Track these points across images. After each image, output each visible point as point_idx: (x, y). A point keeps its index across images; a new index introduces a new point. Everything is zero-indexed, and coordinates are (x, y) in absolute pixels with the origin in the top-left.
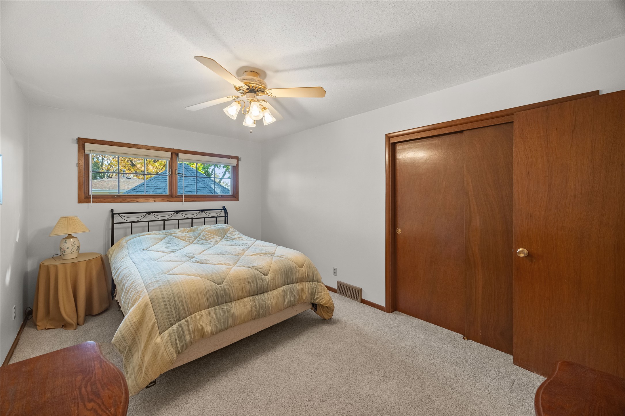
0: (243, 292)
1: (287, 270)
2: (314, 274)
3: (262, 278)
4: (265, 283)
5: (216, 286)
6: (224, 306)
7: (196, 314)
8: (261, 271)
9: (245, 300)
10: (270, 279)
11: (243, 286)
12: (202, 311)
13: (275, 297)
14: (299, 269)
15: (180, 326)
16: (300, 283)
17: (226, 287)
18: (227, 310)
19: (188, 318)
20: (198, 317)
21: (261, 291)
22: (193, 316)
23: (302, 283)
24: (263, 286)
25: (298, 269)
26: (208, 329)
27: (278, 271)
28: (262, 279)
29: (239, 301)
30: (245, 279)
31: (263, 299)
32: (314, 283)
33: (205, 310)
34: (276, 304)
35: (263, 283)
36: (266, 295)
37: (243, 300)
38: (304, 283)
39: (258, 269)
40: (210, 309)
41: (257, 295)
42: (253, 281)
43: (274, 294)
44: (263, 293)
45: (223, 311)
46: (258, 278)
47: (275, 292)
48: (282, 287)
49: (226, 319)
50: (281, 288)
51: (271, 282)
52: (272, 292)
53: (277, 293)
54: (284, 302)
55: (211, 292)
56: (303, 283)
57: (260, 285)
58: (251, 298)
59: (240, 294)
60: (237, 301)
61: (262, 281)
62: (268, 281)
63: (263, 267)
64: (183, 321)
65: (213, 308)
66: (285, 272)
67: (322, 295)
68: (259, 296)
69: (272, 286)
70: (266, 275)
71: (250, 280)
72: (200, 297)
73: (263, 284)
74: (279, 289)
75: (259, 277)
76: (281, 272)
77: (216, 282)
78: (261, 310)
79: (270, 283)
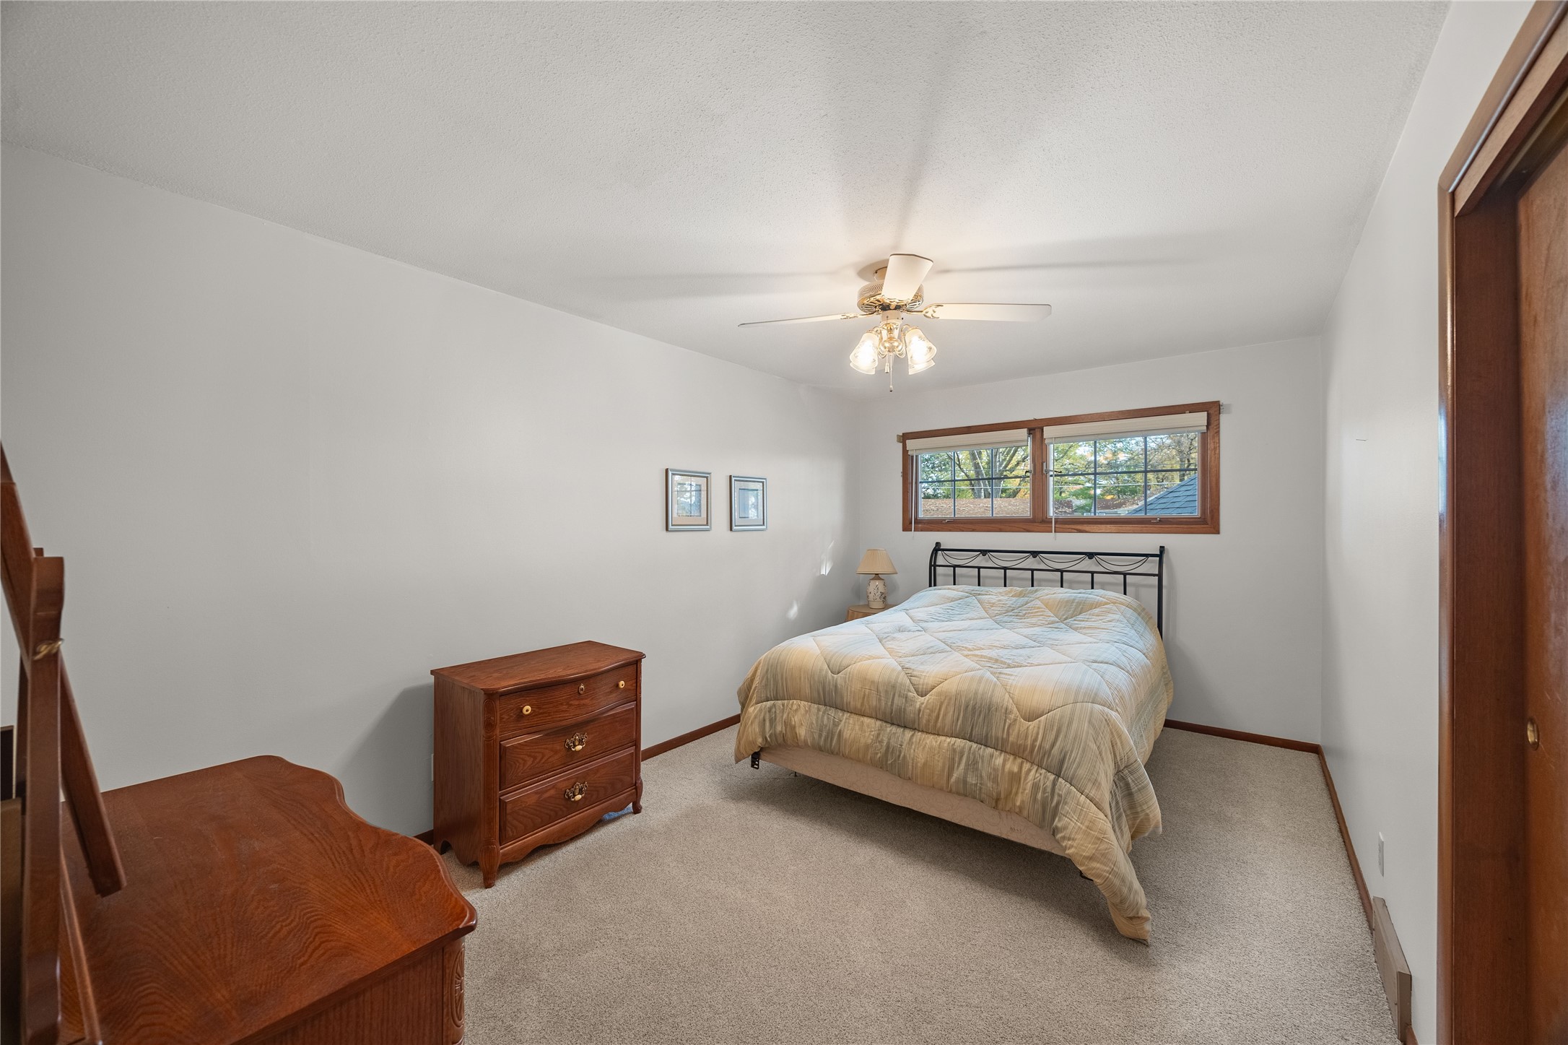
0: (862, 704)
1: (978, 705)
2: (1064, 757)
3: (907, 695)
4: (909, 709)
5: (827, 672)
6: (832, 712)
7: (795, 701)
8: (913, 682)
9: (867, 720)
10: (923, 706)
11: (867, 693)
12: (802, 702)
13: (926, 749)
14: (1015, 720)
15: (774, 705)
16: (1012, 757)
17: (839, 682)
18: (834, 721)
19: (786, 701)
20: (795, 707)
21: (898, 719)
22: (791, 701)
23: (1019, 760)
24: (904, 712)
25: (1012, 716)
26: (802, 732)
27: (950, 699)
28: (906, 698)
29: (856, 717)
30: (873, 682)
31: (898, 738)
32: (1060, 780)
33: (806, 703)
34: (925, 764)
35: (905, 706)
36: (908, 734)
37: (862, 719)
38: (1026, 766)
39: (910, 676)
40: (813, 705)
41: (893, 724)
42: (887, 692)
43: (926, 743)
44: (905, 727)
45: (828, 718)
46: (900, 692)
47: (931, 740)
48: (954, 739)
49: (830, 734)
50: (948, 740)
51: (925, 714)
52: (924, 735)
53: (934, 743)
54: (950, 776)
55: (816, 679)
56: (1022, 763)
57: (898, 706)
58: (879, 723)
59: (859, 705)
60: (853, 715)
61: (906, 700)
62: (918, 706)
63: (923, 677)
64: (780, 702)
65: (816, 706)
66: (970, 708)
67: (1070, 827)
68: (894, 729)
69: (924, 721)
70: (923, 694)
71: (881, 689)
72: (802, 679)
73: (904, 709)
74: (943, 738)
75: (902, 692)
76: (957, 703)
77: (831, 666)
78: (889, 757)
79: (923, 714)
